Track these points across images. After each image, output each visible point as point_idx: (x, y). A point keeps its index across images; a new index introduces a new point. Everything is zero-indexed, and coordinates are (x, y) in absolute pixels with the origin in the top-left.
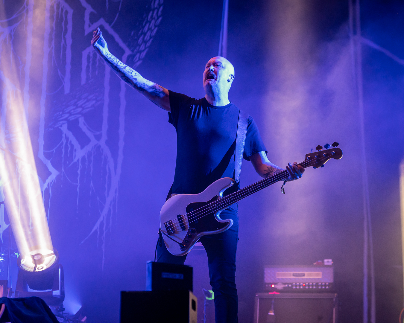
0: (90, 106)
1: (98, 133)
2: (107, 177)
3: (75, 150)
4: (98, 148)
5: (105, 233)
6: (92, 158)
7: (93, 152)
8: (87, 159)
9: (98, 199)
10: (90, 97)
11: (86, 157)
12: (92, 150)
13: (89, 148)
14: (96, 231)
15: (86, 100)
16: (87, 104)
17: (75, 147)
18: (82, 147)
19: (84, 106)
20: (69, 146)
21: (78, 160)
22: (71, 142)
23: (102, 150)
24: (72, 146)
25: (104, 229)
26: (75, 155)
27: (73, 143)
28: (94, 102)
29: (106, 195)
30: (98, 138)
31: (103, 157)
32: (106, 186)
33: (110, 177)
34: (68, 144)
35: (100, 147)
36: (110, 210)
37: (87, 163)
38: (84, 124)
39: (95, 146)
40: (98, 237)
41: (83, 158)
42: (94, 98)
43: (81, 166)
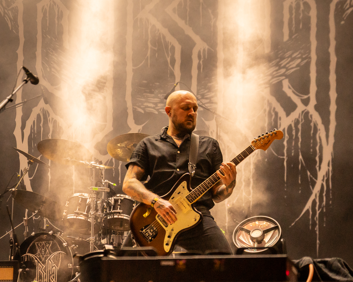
0: (294, 65)
1: (306, 97)
2: (317, 148)
3: (280, 119)
4: (306, 114)
5: (318, 212)
6: (300, 127)
7: (300, 120)
8: (294, 128)
9: (309, 173)
10: (295, 55)
11: (293, 125)
12: (299, 117)
13: (295, 115)
14: (308, 211)
15: (289, 59)
16: (291, 63)
17: (279, 115)
18: (288, 114)
19: (287, 66)
20: (273, 114)
21: (284, 130)
22: (274, 109)
23: (311, 116)
24: (276, 114)
25: (317, 208)
26: (280, 123)
27: (276, 110)
28: (299, 60)
29: (318, 168)
30: (306, 102)
31: (312, 124)
32: (317, 159)
33: (321, 148)
34: (272, 112)
35: (307, 113)
36: (322, 185)
37: (294, 133)
38: (289, 88)
39: (303, 112)
40: (310, 217)
41: (290, 128)
42: (299, 56)
43: (288, 137)
